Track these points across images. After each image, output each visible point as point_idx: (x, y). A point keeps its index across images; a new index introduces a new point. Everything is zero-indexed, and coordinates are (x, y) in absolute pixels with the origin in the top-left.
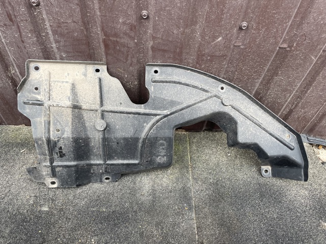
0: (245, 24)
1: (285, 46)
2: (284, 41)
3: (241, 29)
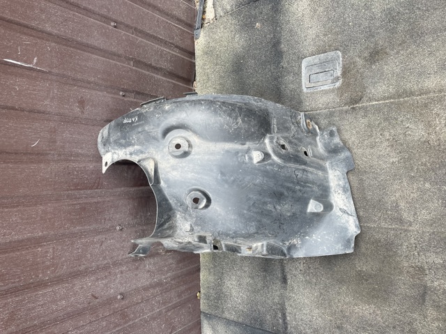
1: (132, 63)
2: (129, 64)
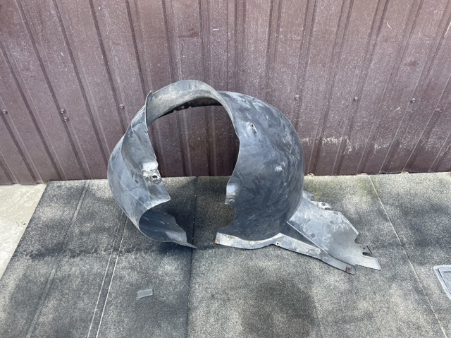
0: (414, 99)
3: (411, 102)
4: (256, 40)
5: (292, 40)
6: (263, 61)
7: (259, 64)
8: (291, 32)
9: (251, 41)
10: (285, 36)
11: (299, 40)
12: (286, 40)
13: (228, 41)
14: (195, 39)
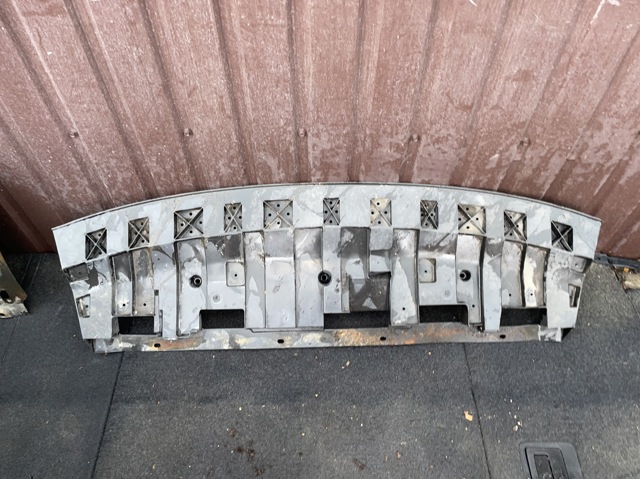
1: (573, 157)
4: (191, 24)
5: (266, 25)
6: (216, 65)
7: (209, 71)
8: (261, 8)
9: (181, 25)
10: (250, 16)
11: (283, 26)
12: (253, 25)
13: (132, 24)
14: (59, 18)
